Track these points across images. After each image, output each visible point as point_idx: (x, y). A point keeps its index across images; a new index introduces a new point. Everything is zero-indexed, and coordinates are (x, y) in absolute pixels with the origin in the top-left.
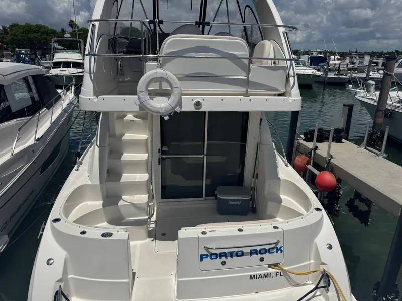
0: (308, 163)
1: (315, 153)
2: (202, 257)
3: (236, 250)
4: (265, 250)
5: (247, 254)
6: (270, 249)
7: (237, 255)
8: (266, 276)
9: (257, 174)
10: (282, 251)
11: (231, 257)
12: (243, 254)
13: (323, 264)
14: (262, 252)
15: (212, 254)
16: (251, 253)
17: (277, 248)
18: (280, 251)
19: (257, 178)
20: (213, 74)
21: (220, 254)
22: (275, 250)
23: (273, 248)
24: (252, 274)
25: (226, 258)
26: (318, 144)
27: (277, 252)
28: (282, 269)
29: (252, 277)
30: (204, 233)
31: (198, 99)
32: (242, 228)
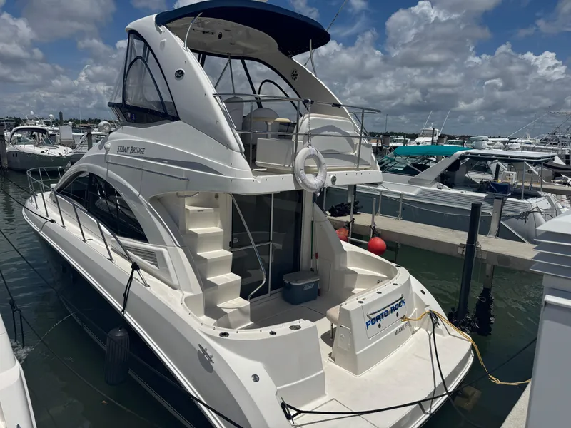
0: (348, 236)
1: (353, 224)
2: (368, 325)
3: (384, 310)
4: (397, 305)
5: (390, 313)
6: (399, 304)
7: (385, 315)
9: (317, 254)
10: (405, 304)
11: (383, 317)
12: (388, 313)
13: (427, 306)
14: (396, 308)
15: (372, 320)
16: (392, 311)
19: (317, 258)
20: (335, 151)
23: (401, 302)
24: (395, 330)
25: (380, 320)
26: (354, 216)
27: (403, 305)
28: (407, 320)
29: (396, 333)
30: (361, 302)
31: (332, 174)
32: (379, 291)
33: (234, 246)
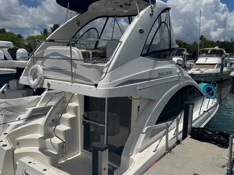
20: (60, 68)
30: (30, 163)
31: (50, 81)
32: (47, 169)
33: (85, 118)
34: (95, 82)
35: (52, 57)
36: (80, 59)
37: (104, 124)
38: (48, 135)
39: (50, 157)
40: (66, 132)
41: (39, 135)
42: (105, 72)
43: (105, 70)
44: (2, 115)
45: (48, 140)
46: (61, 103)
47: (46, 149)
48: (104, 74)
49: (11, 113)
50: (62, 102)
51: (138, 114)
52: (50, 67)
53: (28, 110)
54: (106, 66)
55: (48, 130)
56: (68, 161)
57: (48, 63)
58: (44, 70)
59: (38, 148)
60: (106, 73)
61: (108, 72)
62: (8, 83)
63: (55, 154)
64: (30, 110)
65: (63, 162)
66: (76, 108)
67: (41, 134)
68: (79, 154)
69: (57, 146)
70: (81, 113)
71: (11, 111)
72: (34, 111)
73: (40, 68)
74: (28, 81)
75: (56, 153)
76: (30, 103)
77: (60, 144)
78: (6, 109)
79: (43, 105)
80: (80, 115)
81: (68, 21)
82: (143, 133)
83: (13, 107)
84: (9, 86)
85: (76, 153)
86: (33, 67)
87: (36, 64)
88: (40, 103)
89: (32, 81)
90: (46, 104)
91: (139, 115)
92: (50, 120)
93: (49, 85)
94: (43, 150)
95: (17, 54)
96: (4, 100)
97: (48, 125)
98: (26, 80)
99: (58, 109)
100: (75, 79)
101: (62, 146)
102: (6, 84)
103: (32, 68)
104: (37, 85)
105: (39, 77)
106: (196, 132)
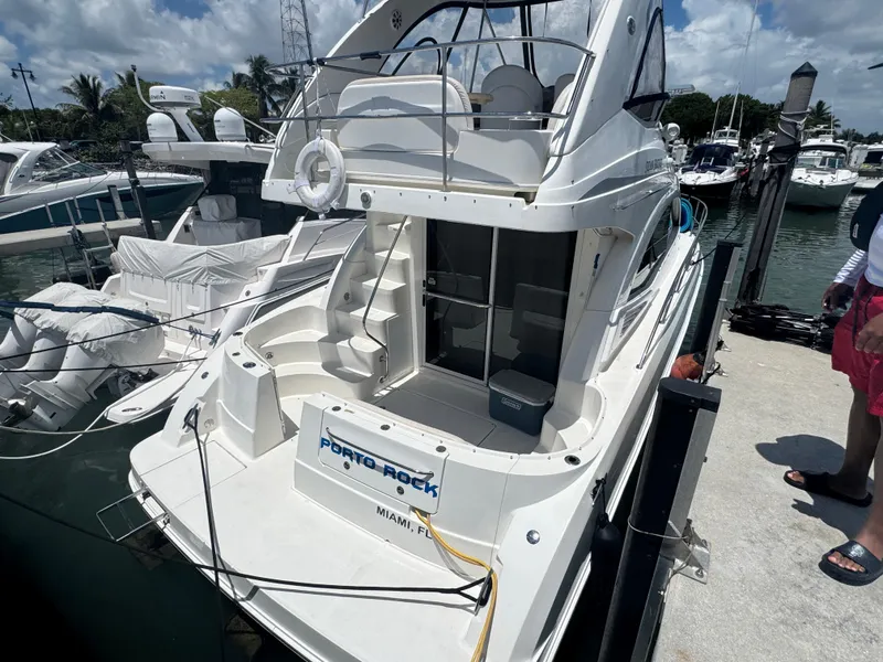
2: (324, 442)
3: (366, 455)
4: (408, 478)
5: (379, 469)
6: (415, 479)
7: (365, 463)
8: (403, 522)
10: (435, 495)
11: (358, 461)
12: (373, 466)
13: (498, 560)
14: (403, 477)
15: (334, 444)
16: (387, 471)
17: (427, 484)
18: (431, 493)
21: (345, 449)
22: (423, 486)
23: (421, 481)
24: (383, 506)
25: (352, 459)
27: (427, 491)
28: (428, 525)
29: (381, 511)
30: (336, 409)
31: (369, 190)
32: (391, 425)
33: (430, 288)
34: (523, 186)
35: (368, 112)
36: (463, 111)
37: (487, 303)
38: (339, 333)
39: (356, 385)
40: (387, 325)
41: (316, 332)
42: (557, 153)
43: (555, 146)
44: (206, 285)
45: (344, 343)
46: (360, 251)
47: (340, 364)
48: (552, 161)
49: (227, 281)
50: (362, 249)
51: (594, 274)
52: (362, 146)
53: (266, 271)
54: (558, 135)
55: (337, 321)
56: (394, 389)
57: (353, 135)
58: (345, 154)
59: (321, 364)
60: (560, 156)
61: (565, 152)
62: (196, 204)
63: (366, 378)
64: (271, 270)
65: (384, 392)
66: (405, 263)
67: (321, 330)
68: (416, 373)
69: (369, 360)
70: (417, 275)
71: (225, 275)
72: (282, 273)
73: (334, 151)
74: (297, 190)
75: (369, 375)
76: (267, 254)
77: (375, 353)
78: (213, 270)
79: (298, 259)
80: (416, 283)
81: (373, 11)
82: (612, 325)
83: (230, 266)
84: (198, 213)
85: (408, 370)
86: (309, 147)
87: (319, 138)
88: (292, 253)
89: (309, 188)
90: (304, 255)
91: (596, 278)
92: (340, 296)
93: (366, 199)
94: (332, 366)
95: (216, 124)
96: (204, 248)
97: (336, 308)
98: (291, 188)
99: (354, 268)
100: (451, 179)
101: (380, 357)
102: (190, 209)
103: (308, 151)
104: (328, 202)
105: (332, 175)
106: (752, 316)
